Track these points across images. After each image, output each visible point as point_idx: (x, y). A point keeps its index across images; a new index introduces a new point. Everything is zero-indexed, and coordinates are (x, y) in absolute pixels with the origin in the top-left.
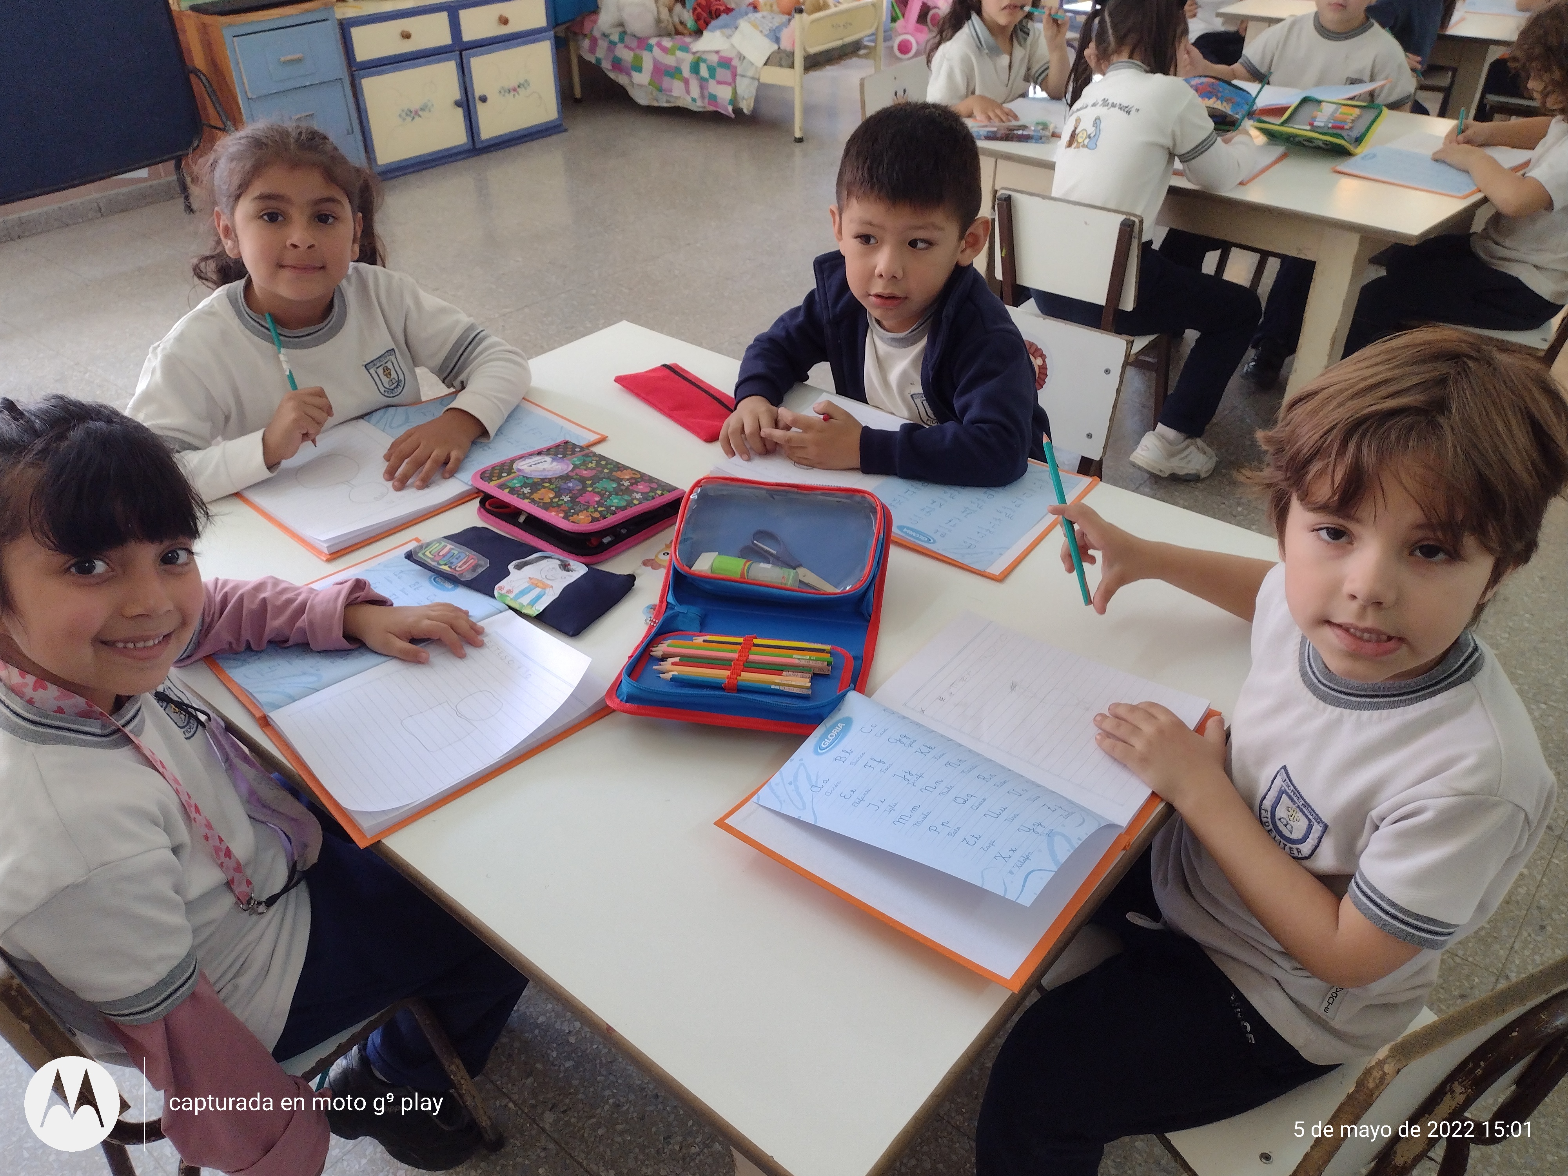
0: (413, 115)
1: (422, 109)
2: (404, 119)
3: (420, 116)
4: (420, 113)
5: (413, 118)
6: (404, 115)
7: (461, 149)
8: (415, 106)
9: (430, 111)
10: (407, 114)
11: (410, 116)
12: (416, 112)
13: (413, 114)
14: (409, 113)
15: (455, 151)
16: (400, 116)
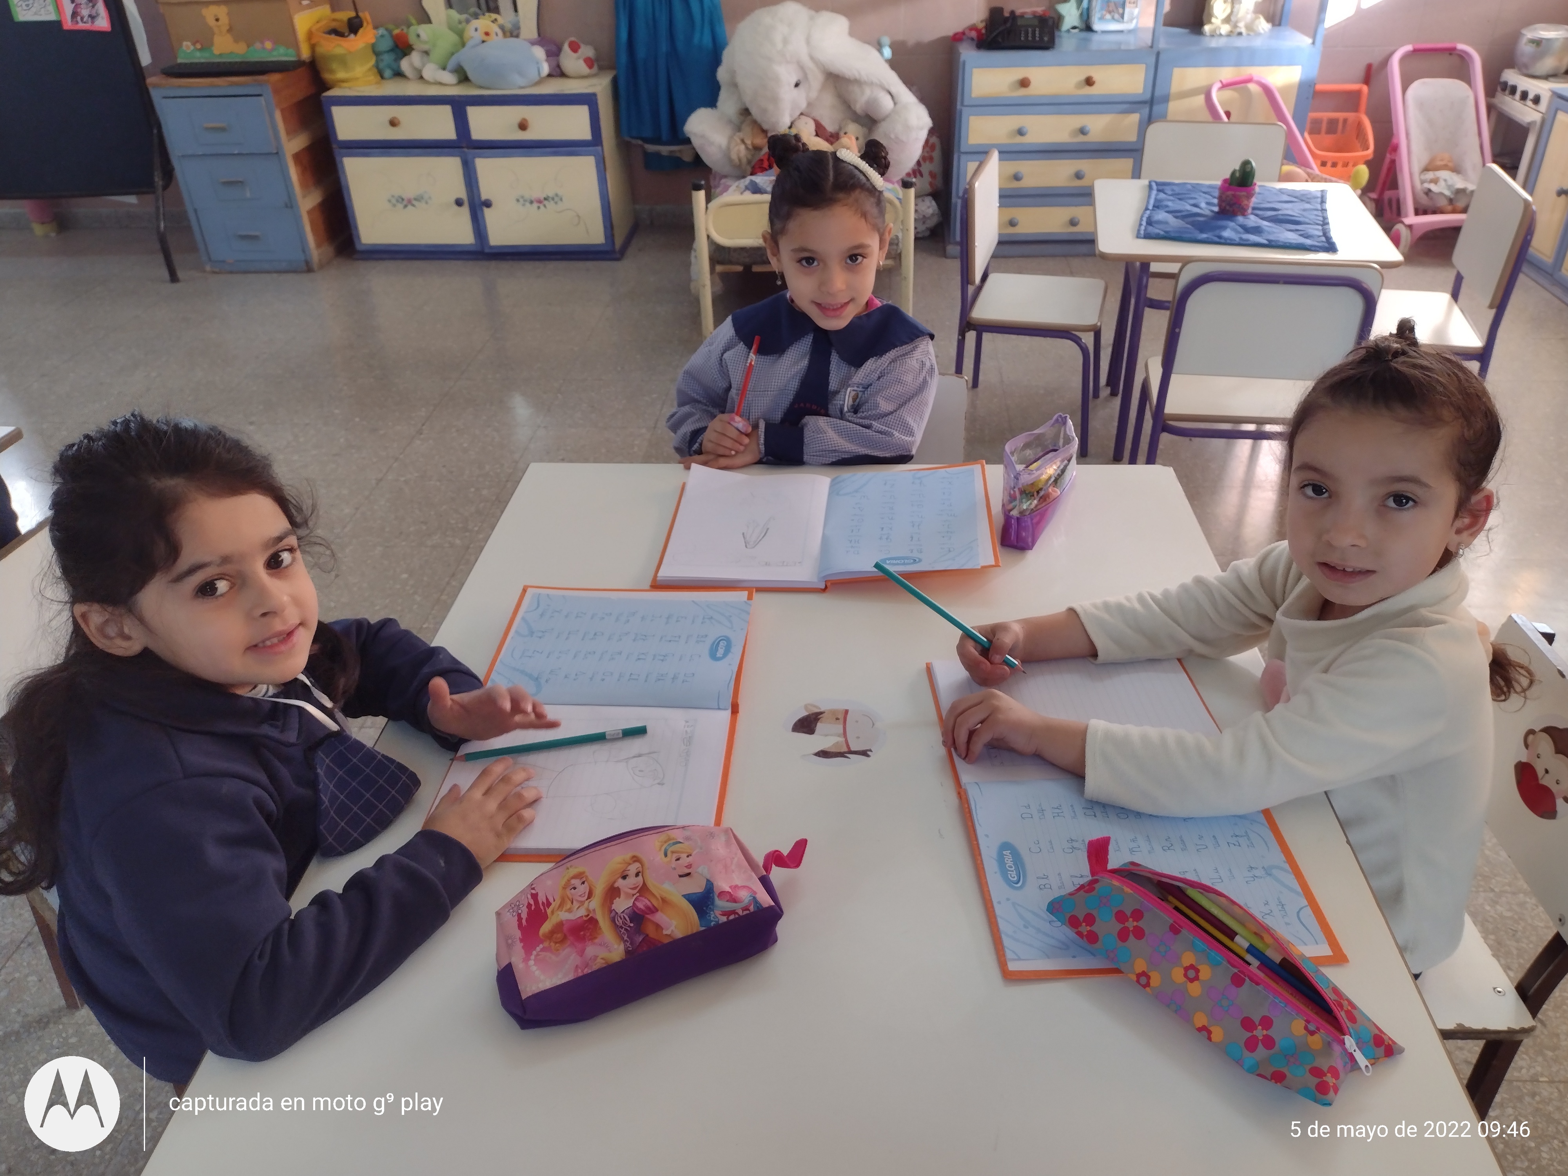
0: (405, 203)
1: (416, 199)
2: (394, 206)
3: (413, 205)
4: (414, 202)
5: (406, 206)
6: (394, 201)
7: (466, 249)
8: (409, 194)
9: (427, 203)
10: (397, 201)
11: (401, 203)
12: (409, 201)
13: (407, 203)
14: (400, 200)
15: (459, 249)
16: (389, 201)
